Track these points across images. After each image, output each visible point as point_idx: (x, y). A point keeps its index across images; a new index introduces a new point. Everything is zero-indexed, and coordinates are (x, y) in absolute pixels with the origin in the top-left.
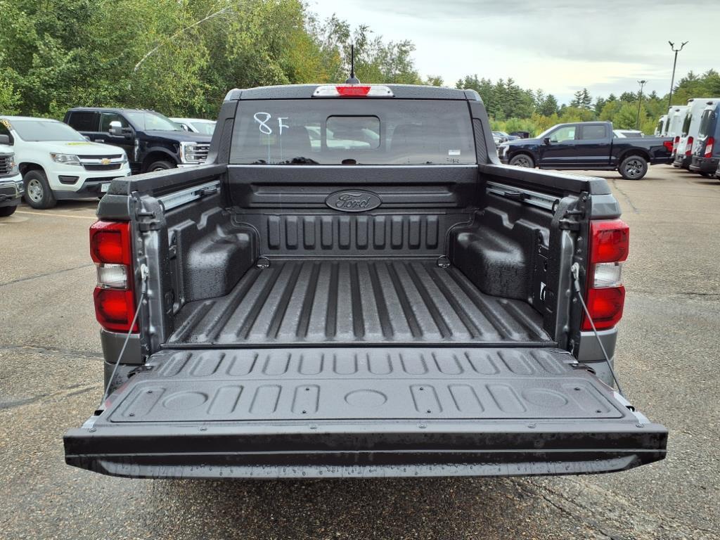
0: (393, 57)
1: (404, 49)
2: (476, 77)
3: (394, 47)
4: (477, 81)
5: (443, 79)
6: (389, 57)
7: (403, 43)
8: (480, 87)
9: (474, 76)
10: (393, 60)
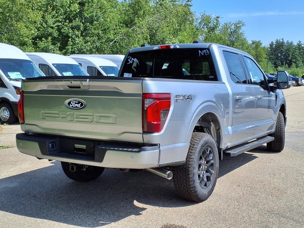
0: (232, 30)
1: (238, 25)
2: (283, 40)
3: (232, 25)
4: (283, 42)
5: (262, 42)
6: (229, 31)
7: (237, 22)
8: (286, 46)
9: (281, 39)
10: (231, 32)
